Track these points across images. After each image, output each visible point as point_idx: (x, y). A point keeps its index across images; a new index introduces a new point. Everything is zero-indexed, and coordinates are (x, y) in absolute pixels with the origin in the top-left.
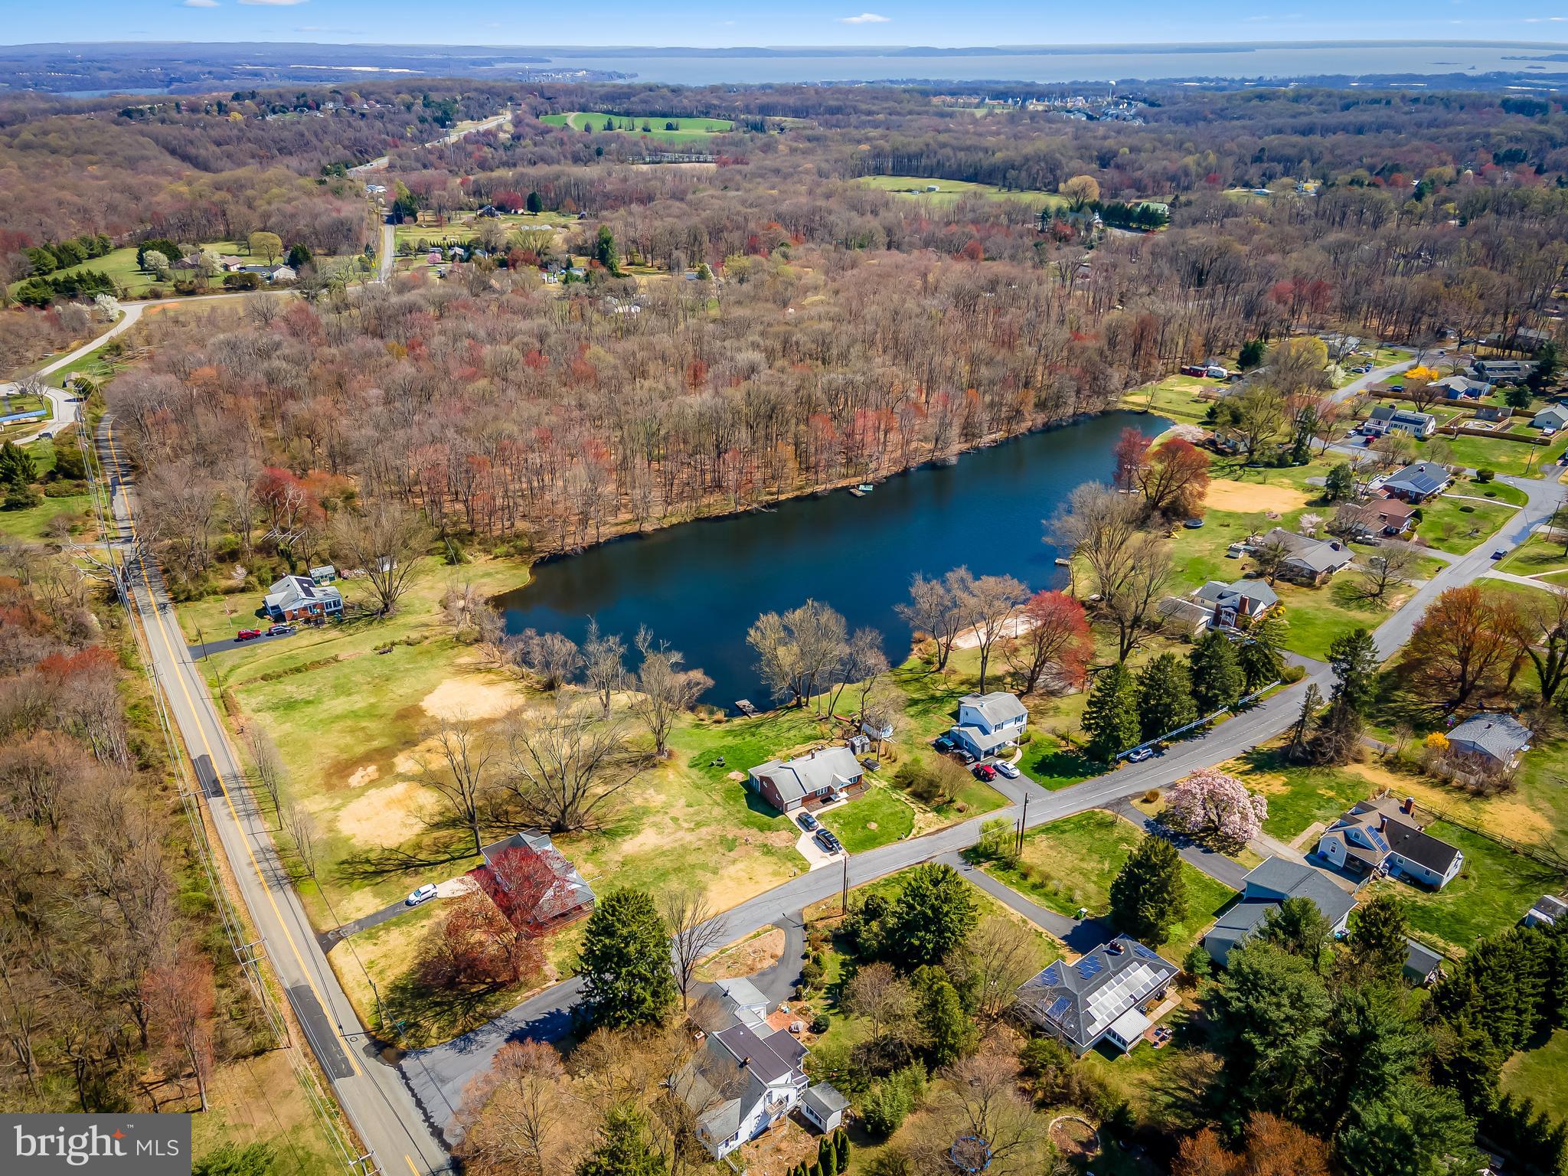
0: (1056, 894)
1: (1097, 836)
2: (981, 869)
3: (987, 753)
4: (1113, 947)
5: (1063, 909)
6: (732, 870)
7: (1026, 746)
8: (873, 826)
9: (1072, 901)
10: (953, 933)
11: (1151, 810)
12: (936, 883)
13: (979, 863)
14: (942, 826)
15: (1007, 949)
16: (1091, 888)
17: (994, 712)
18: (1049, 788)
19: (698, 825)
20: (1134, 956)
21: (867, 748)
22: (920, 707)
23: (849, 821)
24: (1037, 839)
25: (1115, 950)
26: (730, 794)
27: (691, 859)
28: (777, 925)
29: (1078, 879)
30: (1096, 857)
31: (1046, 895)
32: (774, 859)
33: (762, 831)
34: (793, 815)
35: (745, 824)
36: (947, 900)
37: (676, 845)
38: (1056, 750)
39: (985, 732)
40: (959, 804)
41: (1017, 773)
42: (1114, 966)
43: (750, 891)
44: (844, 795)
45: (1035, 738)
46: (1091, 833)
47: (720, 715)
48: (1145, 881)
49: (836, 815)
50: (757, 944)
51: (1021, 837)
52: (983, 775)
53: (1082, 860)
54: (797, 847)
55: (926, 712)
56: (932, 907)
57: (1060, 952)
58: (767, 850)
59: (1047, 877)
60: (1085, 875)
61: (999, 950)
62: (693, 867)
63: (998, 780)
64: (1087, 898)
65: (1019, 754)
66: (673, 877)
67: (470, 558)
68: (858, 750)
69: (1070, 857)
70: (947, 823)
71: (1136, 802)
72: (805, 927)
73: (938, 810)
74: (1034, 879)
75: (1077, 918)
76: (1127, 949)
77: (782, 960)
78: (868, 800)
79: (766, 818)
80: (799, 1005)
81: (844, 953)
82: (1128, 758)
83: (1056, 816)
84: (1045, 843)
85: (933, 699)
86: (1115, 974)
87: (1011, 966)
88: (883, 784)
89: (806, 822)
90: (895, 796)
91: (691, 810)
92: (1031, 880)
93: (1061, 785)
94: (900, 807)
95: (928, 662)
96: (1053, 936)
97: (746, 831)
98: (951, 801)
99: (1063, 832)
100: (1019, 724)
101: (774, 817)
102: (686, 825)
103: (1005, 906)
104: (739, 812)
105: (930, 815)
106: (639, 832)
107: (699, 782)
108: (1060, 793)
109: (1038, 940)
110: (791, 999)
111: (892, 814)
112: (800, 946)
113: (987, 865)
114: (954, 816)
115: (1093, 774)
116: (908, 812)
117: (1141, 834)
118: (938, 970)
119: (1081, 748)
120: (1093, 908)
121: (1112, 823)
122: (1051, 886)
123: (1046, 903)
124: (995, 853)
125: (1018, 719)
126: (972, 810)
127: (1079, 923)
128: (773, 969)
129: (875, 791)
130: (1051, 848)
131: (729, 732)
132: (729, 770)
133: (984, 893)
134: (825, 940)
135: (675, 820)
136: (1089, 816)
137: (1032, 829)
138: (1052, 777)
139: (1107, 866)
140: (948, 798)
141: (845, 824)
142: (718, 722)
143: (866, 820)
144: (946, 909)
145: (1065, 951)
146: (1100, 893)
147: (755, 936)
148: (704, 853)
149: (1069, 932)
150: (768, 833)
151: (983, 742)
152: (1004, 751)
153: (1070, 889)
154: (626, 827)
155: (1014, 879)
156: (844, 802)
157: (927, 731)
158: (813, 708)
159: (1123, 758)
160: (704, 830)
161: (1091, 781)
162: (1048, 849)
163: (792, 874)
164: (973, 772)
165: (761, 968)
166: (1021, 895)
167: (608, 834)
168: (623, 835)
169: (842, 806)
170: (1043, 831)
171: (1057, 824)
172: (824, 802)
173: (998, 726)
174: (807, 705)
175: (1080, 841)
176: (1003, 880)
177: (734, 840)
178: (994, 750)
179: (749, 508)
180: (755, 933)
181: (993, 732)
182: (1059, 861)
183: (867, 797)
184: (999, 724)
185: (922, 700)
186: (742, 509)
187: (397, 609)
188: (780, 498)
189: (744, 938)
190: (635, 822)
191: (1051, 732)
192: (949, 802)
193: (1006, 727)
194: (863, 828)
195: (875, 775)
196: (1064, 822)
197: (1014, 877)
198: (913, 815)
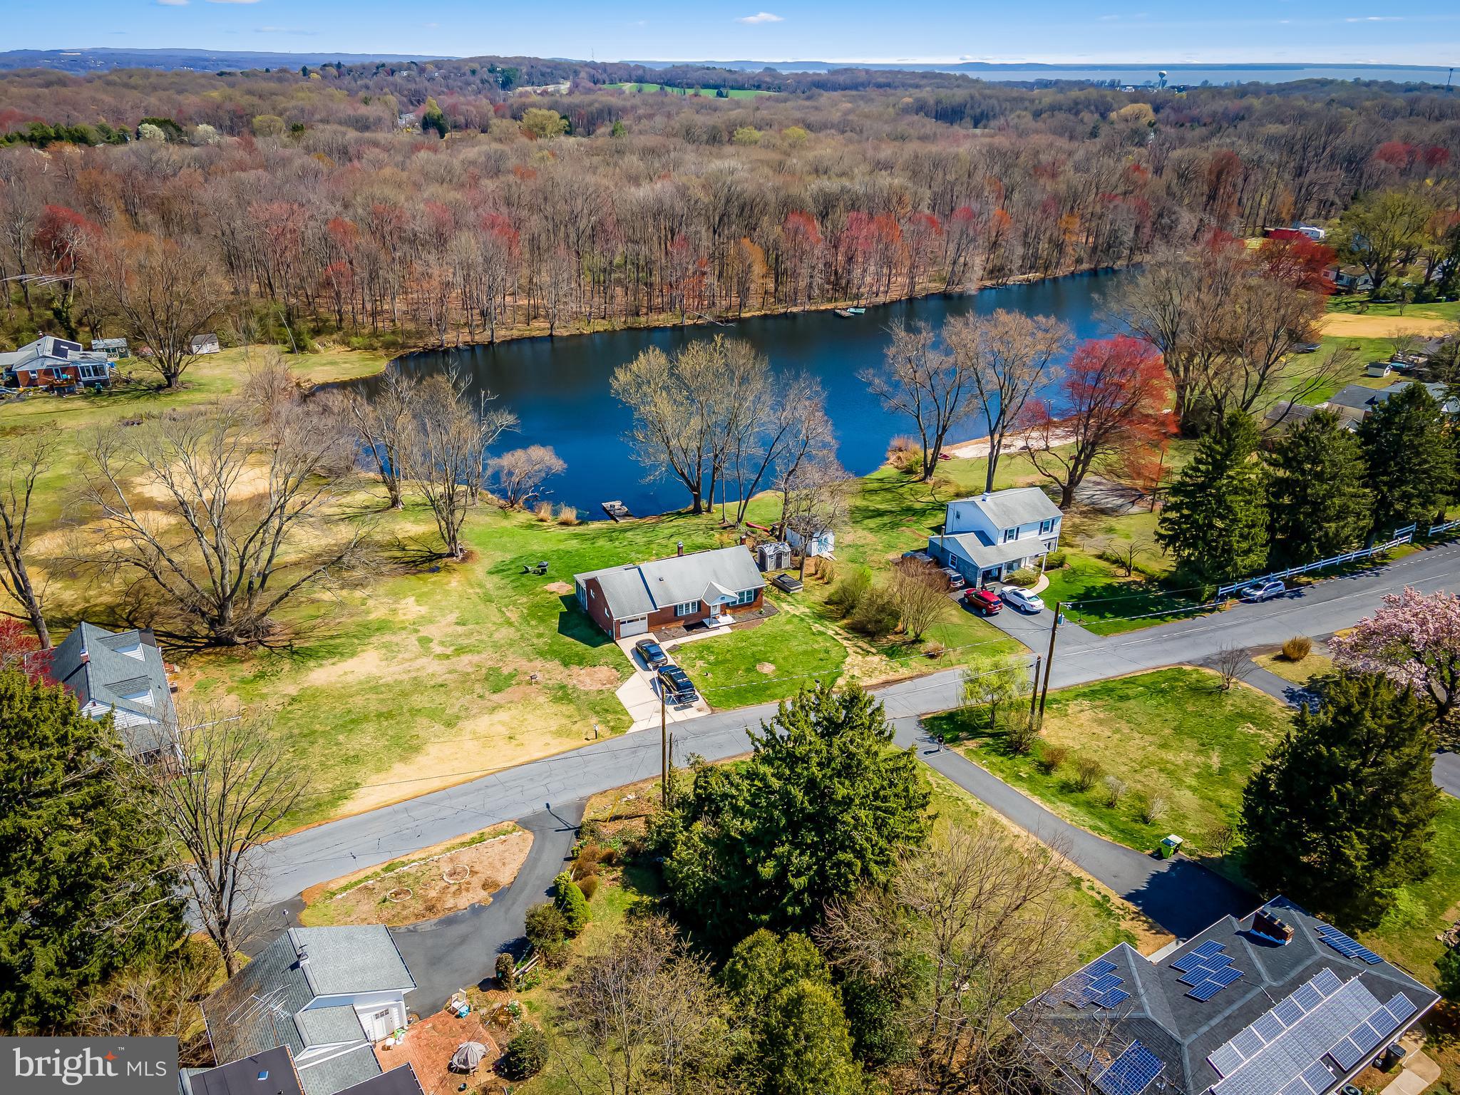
0: (1110, 805)
1: (1190, 708)
2: (960, 751)
3: (988, 575)
4: (1264, 924)
5: (1127, 834)
6: (483, 723)
7: (1057, 574)
8: (768, 668)
9: (1145, 820)
10: (860, 854)
11: (1296, 674)
12: (831, 729)
13: (955, 740)
14: (892, 676)
15: (998, 904)
16: (1187, 799)
17: (1006, 511)
18: (1097, 631)
19: (460, 651)
20: (1322, 952)
21: (786, 561)
22: (886, 519)
23: (720, 659)
24: (1072, 708)
25: (1268, 934)
26: (536, 612)
27: (418, 701)
28: (524, 824)
29: (1158, 781)
30: (1192, 743)
31: (1090, 806)
32: (569, 709)
33: (566, 665)
34: (627, 646)
35: (541, 654)
36: (850, 770)
37: (405, 677)
38: (1108, 581)
39: (986, 540)
40: (930, 645)
41: (1039, 604)
42: (1276, 973)
43: (503, 756)
44: (728, 619)
45: (1072, 562)
46: (1178, 703)
47: (569, 514)
48: (1340, 775)
49: (706, 648)
50: (467, 857)
51: (1041, 703)
52: (978, 606)
53: (1164, 746)
54: (618, 693)
55: (894, 526)
56: (811, 786)
57: (1125, 925)
58: (563, 695)
59: (1091, 771)
60: (1170, 774)
61: (976, 906)
62: (414, 712)
63: (1005, 616)
64: (1179, 817)
65: (1043, 582)
66: (371, 727)
67: (317, 346)
68: (770, 564)
69: (1137, 740)
70: (904, 672)
71: (1263, 659)
72: (578, 833)
73: (891, 653)
74: (1066, 773)
75: (1158, 855)
76: (1299, 934)
77: (501, 894)
78: (767, 630)
79: (581, 647)
80: (498, 999)
81: (641, 892)
82: (1238, 595)
83: (1110, 673)
84: (1088, 714)
85: (909, 511)
86: (1280, 994)
87: (1004, 949)
88: (802, 610)
89: (646, 655)
90: (817, 627)
91: (460, 629)
92: (1058, 776)
93: (1118, 629)
94: (820, 644)
95: (909, 471)
96: (1105, 890)
97: (538, 663)
98: (918, 640)
99: (1124, 698)
100: (1046, 535)
101: (595, 645)
102: (438, 650)
103: (1002, 819)
104: (540, 636)
105: (876, 659)
106: (353, 655)
107: (494, 593)
108: (1114, 639)
109: (1071, 893)
110: (485, 985)
111: (805, 653)
112: (554, 868)
113: (972, 744)
114: (916, 663)
115: (1175, 616)
116: (835, 652)
117: (1280, 710)
118: (800, 947)
119: (1151, 579)
120: (1193, 838)
121: (1221, 689)
122: (1099, 790)
123: (1089, 820)
124: (989, 725)
125: (1044, 526)
126: (953, 657)
127: (1163, 867)
128: (476, 910)
129: (783, 619)
130: (1100, 722)
131: (576, 536)
132: (552, 579)
133: (958, 791)
134: (608, 860)
135: (424, 641)
136: (1177, 674)
137: (1063, 690)
138: (1102, 617)
139: (1215, 760)
140: (911, 635)
141: (717, 663)
142: (565, 523)
143: (758, 659)
144: (841, 792)
145: (1139, 928)
146: (1204, 809)
147: (472, 842)
148: (447, 693)
149: (1142, 885)
150: (575, 669)
151: (983, 557)
152: (1017, 574)
153: (1141, 799)
154: (336, 647)
155: (1024, 771)
156: (727, 630)
157: (890, 547)
158: (717, 515)
159: (1232, 595)
160: (466, 658)
161: (1173, 625)
162: (1095, 725)
163: (593, 735)
164: (961, 601)
165: (450, 909)
166: (1038, 802)
167: (299, 655)
168: (323, 658)
169: (719, 636)
170: (1084, 695)
171: (1111, 685)
172: (689, 628)
173: (1010, 534)
174: (709, 510)
175: (1159, 715)
176: (1002, 771)
177: (511, 676)
178: (1000, 570)
179: (700, 322)
180: (475, 835)
181: (1000, 542)
182: (1117, 746)
183: (767, 626)
184: (1012, 531)
185: (891, 512)
186: (691, 322)
187: (185, 386)
188: (743, 315)
189: (448, 844)
190: (356, 641)
191: (1100, 557)
192: (913, 642)
193: (1023, 536)
194: (748, 670)
195: (790, 599)
196: (1125, 683)
197: (1025, 768)
198: (845, 657)
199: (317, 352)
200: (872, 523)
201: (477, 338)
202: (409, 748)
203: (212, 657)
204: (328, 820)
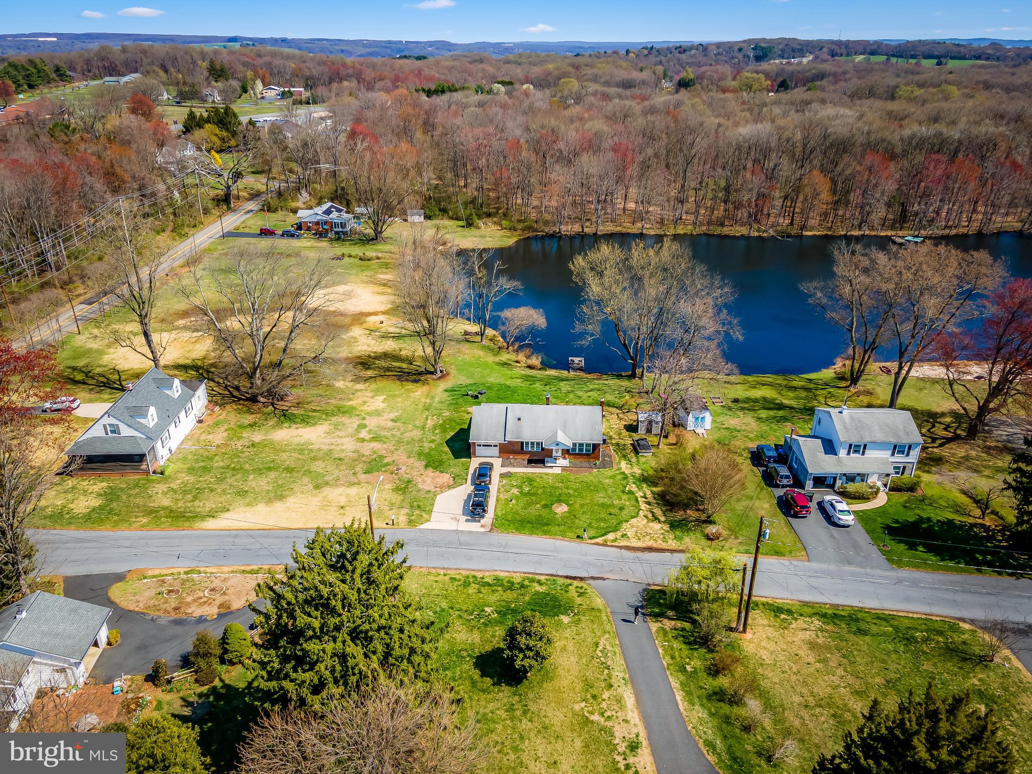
0: (749, 728)
1: (926, 666)
2: (654, 626)
3: (819, 481)
6: (337, 492)
7: (901, 497)
8: (562, 509)
9: (770, 758)
13: (659, 617)
14: (664, 546)
17: (859, 427)
18: (894, 559)
19: (375, 439)
21: (656, 429)
22: (780, 413)
23: (533, 493)
24: (799, 624)
26: (446, 425)
27: (317, 465)
32: (397, 498)
33: (427, 466)
34: (475, 463)
35: (420, 454)
37: (326, 448)
39: (830, 447)
40: (716, 528)
41: (848, 519)
44: (563, 462)
45: (924, 490)
46: (918, 655)
47: (537, 360)
49: (529, 480)
50: (233, 581)
54: (439, 497)
55: (781, 420)
58: (404, 487)
59: (757, 691)
62: (307, 473)
63: (811, 521)
65: (879, 501)
66: (273, 475)
67: (481, 225)
68: (642, 428)
69: (838, 678)
70: (672, 544)
73: (674, 526)
77: (224, 615)
78: (590, 479)
88: (635, 470)
90: (632, 487)
91: (390, 424)
92: (723, 681)
94: (623, 501)
97: (412, 460)
98: (709, 521)
99: (861, 632)
100: (899, 458)
101: (456, 457)
102: (363, 435)
103: (630, 700)
104: (432, 441)
105: (657, 526)
107: (435, 405)
108: (905, 573)
111: (603, 505)
113: (670, 624)
114: (690, 540)
116: (628, 511)
121: (983, 660)
122: (750, 709)
123: (711, 735)
125: (897, 449)
126: (727, 544)
128: (200, 620)
129: (610, 473)
130: (814, 647)
131: (528, 377)
135: (361, 427)
138: (913, 548)
140: (709, 515)
141: (528, 495)
142: (529, 367)
143: (559, 500)
147: (250, 572)
148: (338, 465)
150: (429, 471)
151: (819, 464)
153: (786, 734)
155: (695, 665)
156: (557, 471)
160: (373, 445)
162: (805, 647)
163: (391, 523)
164: (780, 498)
165: (186, 614)
166: (679, 698)
167: (286, 417)
168: (295, 423)
169: (546, 474)
170: (824, 616)
171: (859, 615)
172: (530, 462)
173: (856, 448)
174: (641, 378)
175: (884, 661)
176: (673, 657)
177: (387, 464)
178: (835, 479)
179: (765, 235)
180: (255, 567)
181: (842, 453)
182: (809, 675)
183: (593, 475)
184: (859, 446)
185: (792, 408)
186: (756, 234)
187: (385, 240)
188: (805, 233)
189: (235, 568)
190: (324, 417)
191: (964, 493)
192: (705, 522)
193: (871, 454)
194: (545, 506)
195: (634, 460)
196: (878, 618)
197: (696, 662)
198: (633, 517)
199: (479, 228)
200: (764, 414)
201: (586, 230)
202: (278, 495)
203: (240, 407)
204: (190, 528)
